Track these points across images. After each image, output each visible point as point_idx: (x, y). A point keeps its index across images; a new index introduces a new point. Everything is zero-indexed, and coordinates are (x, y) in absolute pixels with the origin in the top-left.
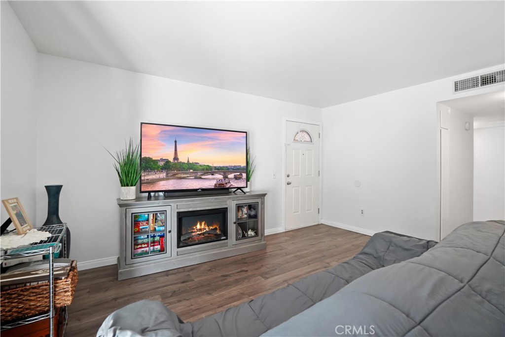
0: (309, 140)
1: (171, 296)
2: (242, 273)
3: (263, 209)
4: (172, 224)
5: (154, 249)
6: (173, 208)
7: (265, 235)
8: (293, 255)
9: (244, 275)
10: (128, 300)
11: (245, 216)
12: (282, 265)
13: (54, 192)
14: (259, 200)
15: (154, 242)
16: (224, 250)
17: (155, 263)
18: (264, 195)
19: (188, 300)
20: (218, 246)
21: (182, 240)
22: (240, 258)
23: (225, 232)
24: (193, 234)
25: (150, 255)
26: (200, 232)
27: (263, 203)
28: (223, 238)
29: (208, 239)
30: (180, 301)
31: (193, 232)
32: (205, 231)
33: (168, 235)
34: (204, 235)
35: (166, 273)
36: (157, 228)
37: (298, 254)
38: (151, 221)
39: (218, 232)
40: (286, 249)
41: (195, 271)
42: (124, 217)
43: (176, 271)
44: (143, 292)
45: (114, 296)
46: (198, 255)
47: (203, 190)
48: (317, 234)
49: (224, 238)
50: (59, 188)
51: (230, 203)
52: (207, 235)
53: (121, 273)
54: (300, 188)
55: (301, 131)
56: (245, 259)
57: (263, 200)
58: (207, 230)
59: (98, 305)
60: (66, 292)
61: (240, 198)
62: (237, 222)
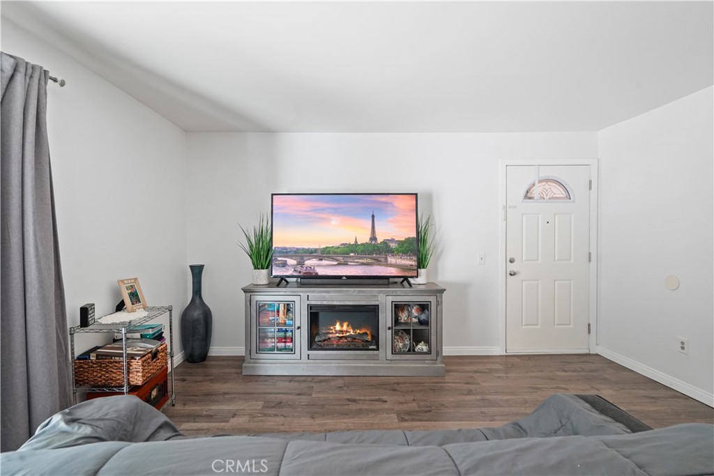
0: (564, 194)
1: (274, 407)
2: (378, 403)
3: (439, 313)
4: (301, 318)
5: (285, 346)
6: (303, 300)
7: (444, 355)
8: (479, 397)
9: (378, 406)
10: (234, 398)
11: (415, 320)
12: (447, 407)
13: (197, 271)
14: (432, 299)
15: (285, 338)
16: (372, 364)
17: (281, 363)
18: (442, 291)
19: (285, 417)
20: (365, 357)
21: (316, 340)
22: (393, 380)
23: (376, 338)
24: (330, 336)
25: (276, 352)
26: (341, 335)
27: (439, 303)
28: (371, 347)
29: (351, 344)
30: (276, 415)
31: (330, 333)
32: (348, 334)
33: (297, 332)
34: (346, 339)
35: (291, 378)
36: (287, 322)
37: (492, 397)
38: (281, 313)
39: (369, 338)
40: (478, 384)
41: (323, 384)
42: (249, 304)
43: (304, 378)
44: (253, 393)
45: (226, 391)
46: (334, 364)
47: (348, 277)
48: (566, 371)
49: (374, 347)
50: (201, 268)
51: (384, 299)
52: (349, 339)
53: (245, 367)
54: (540, 282)
55: (540, 181)
56: (398, 384)
57: (439, 299)
58: (352, 333)
59: (208, 395)
60: (137, 372)
61: (398, 293)
62: (394, 328)
